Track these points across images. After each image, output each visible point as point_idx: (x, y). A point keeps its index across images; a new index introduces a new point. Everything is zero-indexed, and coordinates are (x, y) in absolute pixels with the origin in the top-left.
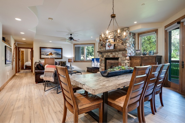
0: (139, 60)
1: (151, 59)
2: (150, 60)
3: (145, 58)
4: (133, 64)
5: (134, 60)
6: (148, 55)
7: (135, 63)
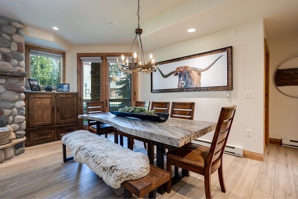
0: (50, 99)
1: (70, 97)
2: (70, 99)
3: (60, 96)
4: (35, 108)
5: (38, 99)
6: (56, 91)
7: (39, 106)
